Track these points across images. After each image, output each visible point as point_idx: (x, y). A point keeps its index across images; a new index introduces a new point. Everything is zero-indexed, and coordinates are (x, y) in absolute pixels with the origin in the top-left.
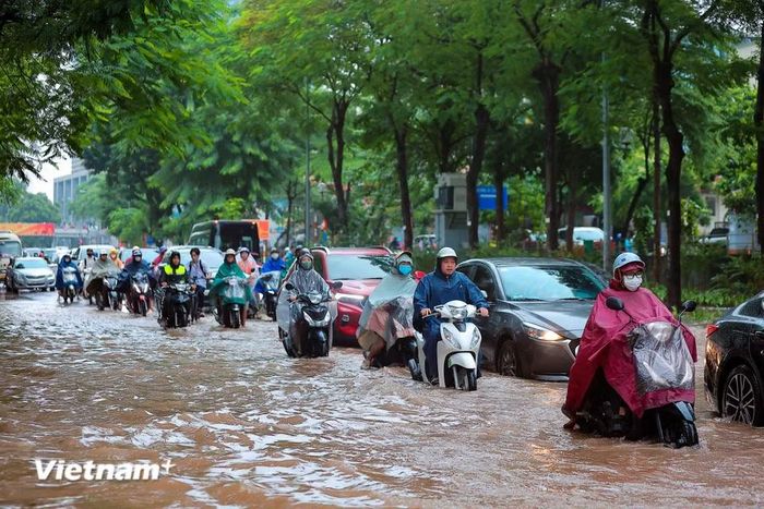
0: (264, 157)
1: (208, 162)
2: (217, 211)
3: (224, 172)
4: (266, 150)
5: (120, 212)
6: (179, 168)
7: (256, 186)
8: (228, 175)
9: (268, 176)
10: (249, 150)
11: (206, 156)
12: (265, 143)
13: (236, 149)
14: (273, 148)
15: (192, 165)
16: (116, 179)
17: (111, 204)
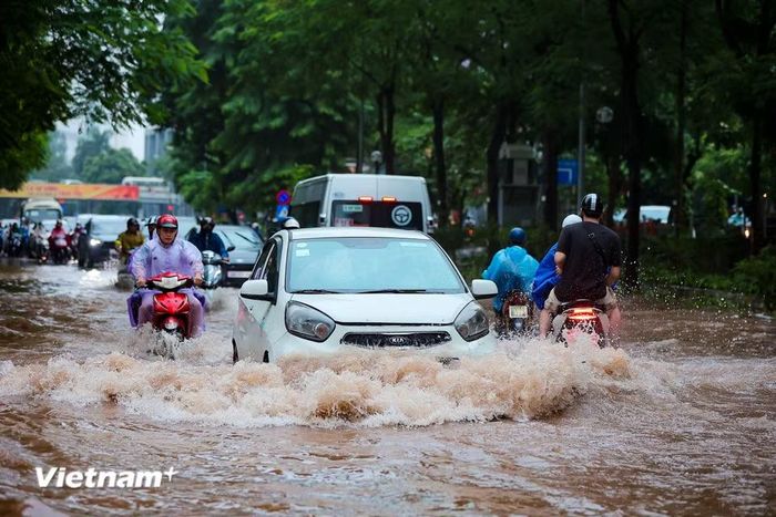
0: (338, 118)
1: (277, 123)
2: (284, 178)
3: (293, 134)
4: (341, 110)
5: (192, 175)
6: (244, 129)
7: (330, 150)
8: (297, 137)
9: (344, 140)
10: (323, 109)
11: (273, 116)
12: (341, 102)
13: (307, 109)
14: (349, 108)
15: (257, 126)
16: (184, 137)
17: (184, 166)
